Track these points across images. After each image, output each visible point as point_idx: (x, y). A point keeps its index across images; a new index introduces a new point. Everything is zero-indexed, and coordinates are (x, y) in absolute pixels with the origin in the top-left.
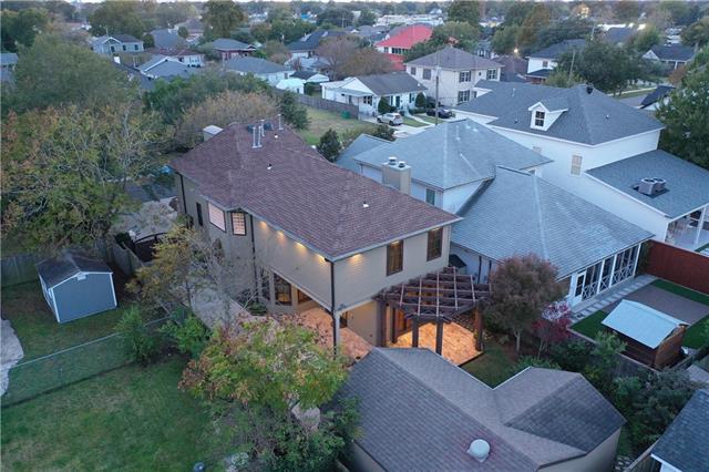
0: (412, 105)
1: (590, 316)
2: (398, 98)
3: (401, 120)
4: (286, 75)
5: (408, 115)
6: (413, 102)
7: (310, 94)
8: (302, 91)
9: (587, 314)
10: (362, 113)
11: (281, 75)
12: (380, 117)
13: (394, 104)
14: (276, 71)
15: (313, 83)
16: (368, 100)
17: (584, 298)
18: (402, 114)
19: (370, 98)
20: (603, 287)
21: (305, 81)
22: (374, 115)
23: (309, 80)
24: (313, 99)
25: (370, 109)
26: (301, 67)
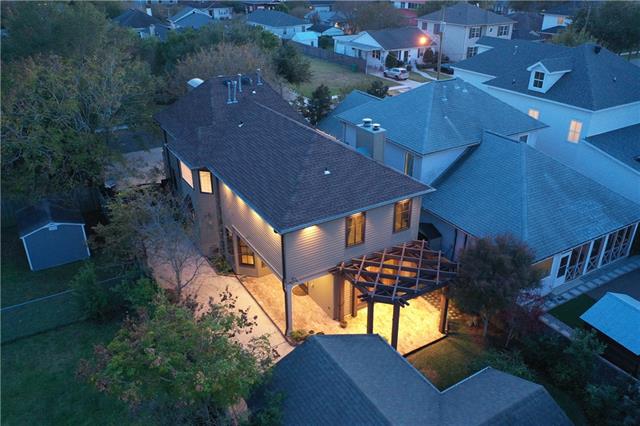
0: (420, 61)
1: (571, 300)
2: (406, 53)
3: (407, 75)
4: (303, 28)
5: (416, 70)
6: (421, 57)
7: (324, 48)
8: (316, 45)
9: (568, 297)
10: (370, 67)
11: (299, 27)
12: (386, 71)
13: (402, 58)
14: (295, 24)
15: (328, 36)
16: (377, 54)
17: (568, 279)
18: (409, 69)
19: (379, 52)
20: (590, 267)
21: (320, 35)
22: (381, 69)
23: (324, 34)
24: (325, 52)
25: (378, 63)
26: (319, 21)
